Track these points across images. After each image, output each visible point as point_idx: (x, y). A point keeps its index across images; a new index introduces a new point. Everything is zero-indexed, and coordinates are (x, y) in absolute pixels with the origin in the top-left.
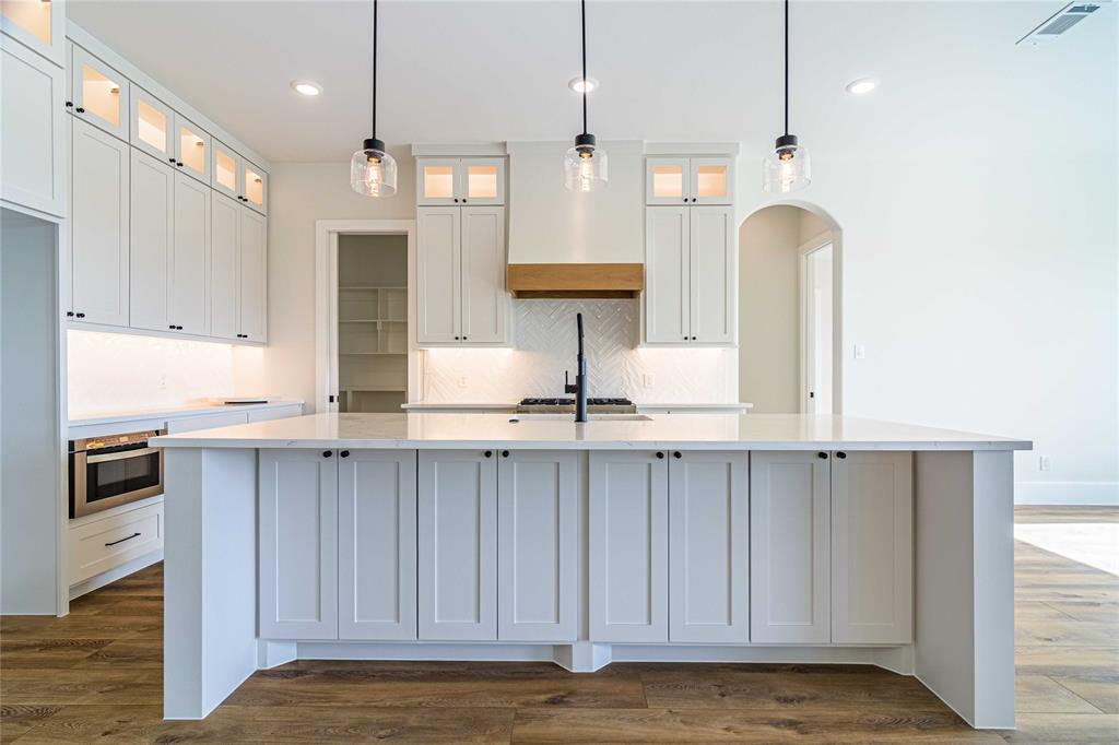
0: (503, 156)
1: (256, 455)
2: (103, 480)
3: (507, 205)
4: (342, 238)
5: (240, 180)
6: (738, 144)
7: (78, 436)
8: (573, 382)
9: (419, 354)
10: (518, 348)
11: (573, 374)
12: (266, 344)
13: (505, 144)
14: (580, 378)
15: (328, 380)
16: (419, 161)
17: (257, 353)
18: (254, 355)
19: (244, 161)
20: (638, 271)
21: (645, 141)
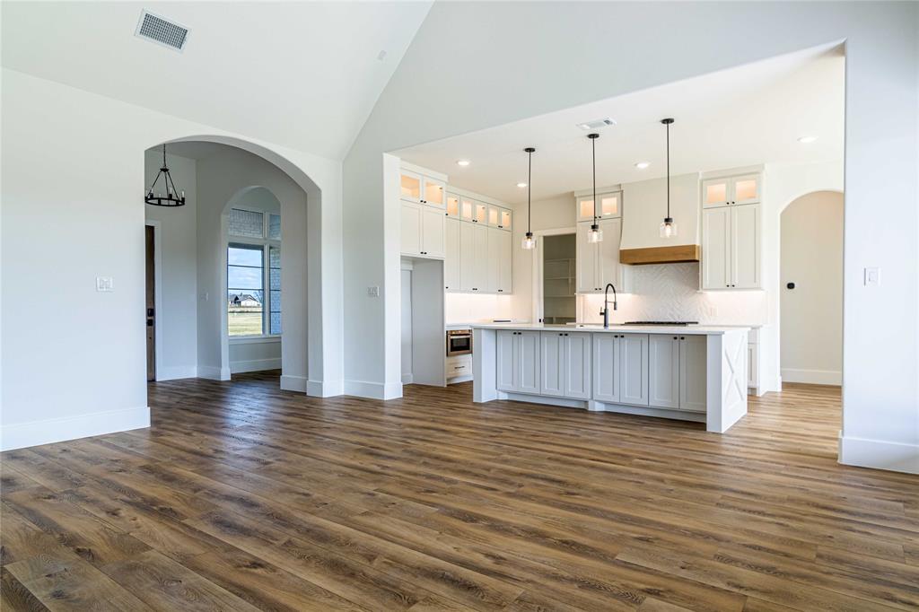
0: (619, 191)
1: (496, 331)
2: (455, 345)
3: (621, 218)
4: (545, 238)
5: (499, 216)
6: (763, 165)
7: (449, 329)
8: (603, 311)
9: (582, 298)
10: (634, 293)
11: (604, 308)
12: (511, 293)
13: (620, 185)
14: (605, 310)
15: (539, 312)
16: (578, 200)
17: (507, 298)
18: (506, 299)
19: (500, 208)
20: (692, 249)
21: (700, 173)
